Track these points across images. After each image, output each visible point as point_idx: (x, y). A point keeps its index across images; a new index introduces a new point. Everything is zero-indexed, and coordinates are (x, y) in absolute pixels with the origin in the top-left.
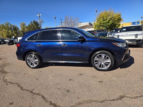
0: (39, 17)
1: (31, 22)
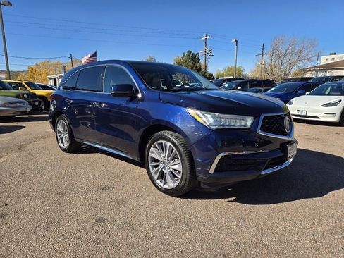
0: (204, 42)
1: (184, 54)
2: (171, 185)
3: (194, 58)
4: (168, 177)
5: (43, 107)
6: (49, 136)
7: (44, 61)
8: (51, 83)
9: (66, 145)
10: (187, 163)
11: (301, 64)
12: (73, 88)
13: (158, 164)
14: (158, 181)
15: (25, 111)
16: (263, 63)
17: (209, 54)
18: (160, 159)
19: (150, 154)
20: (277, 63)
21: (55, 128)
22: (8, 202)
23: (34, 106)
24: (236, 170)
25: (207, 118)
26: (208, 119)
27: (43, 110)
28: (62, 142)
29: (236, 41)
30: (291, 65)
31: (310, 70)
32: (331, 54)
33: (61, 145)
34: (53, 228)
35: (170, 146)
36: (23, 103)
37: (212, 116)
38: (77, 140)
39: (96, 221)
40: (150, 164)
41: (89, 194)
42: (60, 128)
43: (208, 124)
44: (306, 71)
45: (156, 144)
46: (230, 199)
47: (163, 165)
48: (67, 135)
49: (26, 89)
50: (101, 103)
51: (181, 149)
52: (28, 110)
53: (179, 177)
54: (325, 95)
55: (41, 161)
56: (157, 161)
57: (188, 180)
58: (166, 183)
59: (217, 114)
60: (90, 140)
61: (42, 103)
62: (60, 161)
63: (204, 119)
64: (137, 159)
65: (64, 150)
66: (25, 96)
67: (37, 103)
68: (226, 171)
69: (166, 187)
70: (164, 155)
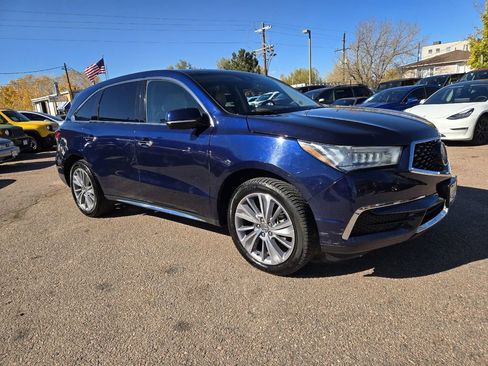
2: (276, 258)
3: (249, 60)
4: (271, 247)
5: (35, 147)
6: (56, 191)
7: (23, 76)
8: (39, 109)
9: (91, 207)
10: (303, 226)
11: (397, 60)
12: (94, 118)
13: (251, 228)
14: (254, 255)
15: (11, 157)
16: (346, 61)
17: (270, 52)
18: (254, 221)
19: (237, 214)
20: (365, 60)
21: (69, 181)
22: (24, 308)
23: (21, 146)
24: (382, 231)
25: (333, 154)
26: (335, 156)
27: (37, 151)
28: (83, 201)
29: (309, 32)
30: (384, 62)
31: (410, 68)
32: (434, 44)
33: (83, 206)
34: (110, 347)
35: (272, 201)
36: (6, 144)
37: (341, 152)
38: (108, 197)
39: (175, 328)
40: (238, 229)
41: (148, 283)
42: (77, 180)
43: (337, 164)
44: (404, 70)
45: (246, 198)
46: (366, 272)
47: (261, 230)
48: (92, 191)
49: (5, 122)
50: (147, 139)
51: (291, 204)
52: (15, 154)
53: (291, 247)
54: (446, 102)
55: (56, 233)
56: (250, 224)
57: (305, 251)
58: (266, 256)
59: (349, 147)
60: (132, 196)
61: (33, 142)
62: (87, 231)
63: (329, 157)
64: (214, 222)
65: (88, 214)
66: (7, 133)
67: (25, 143)
68: (367, 234)
69: (268, 262)
70: (262, 215)
